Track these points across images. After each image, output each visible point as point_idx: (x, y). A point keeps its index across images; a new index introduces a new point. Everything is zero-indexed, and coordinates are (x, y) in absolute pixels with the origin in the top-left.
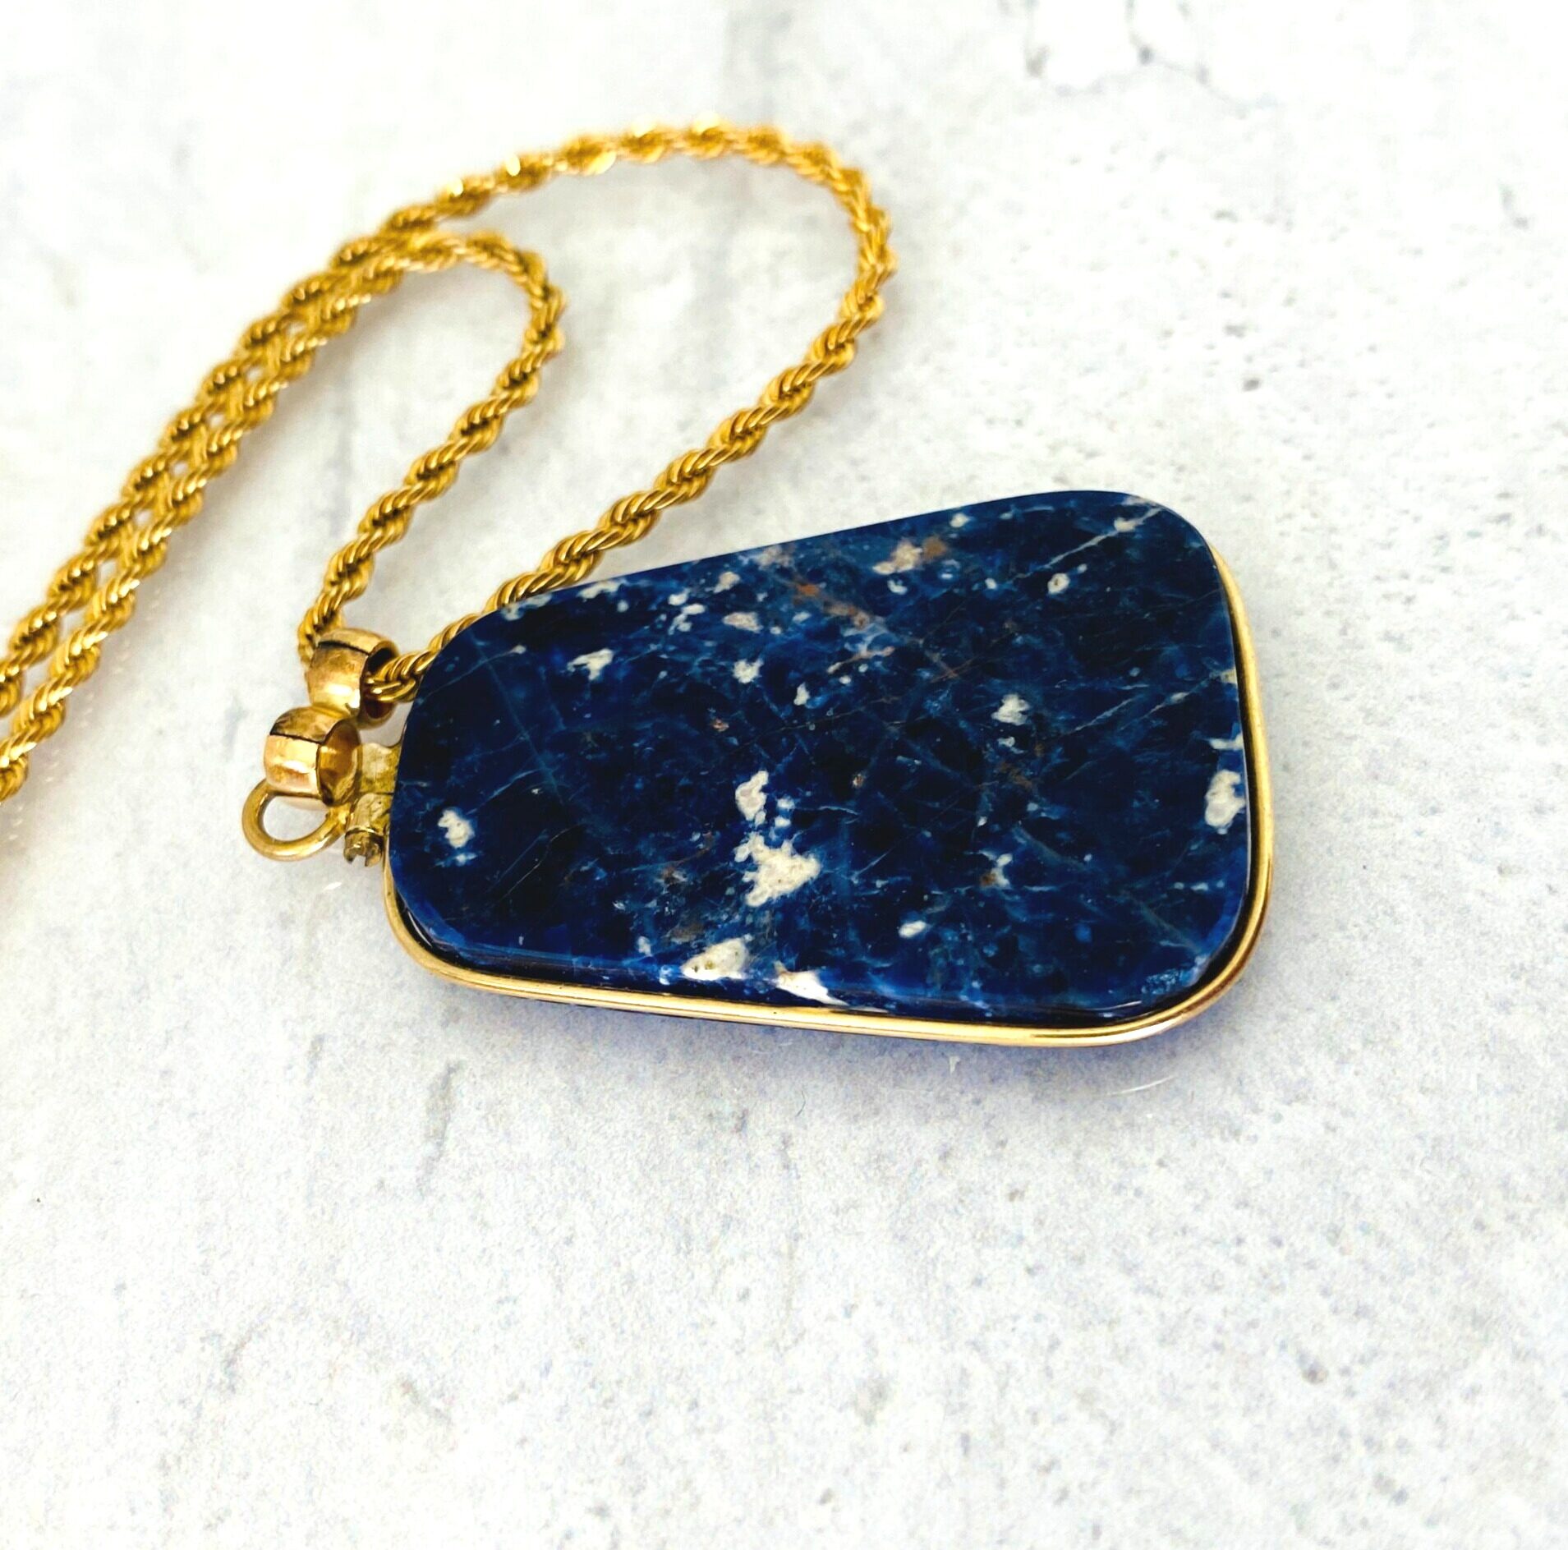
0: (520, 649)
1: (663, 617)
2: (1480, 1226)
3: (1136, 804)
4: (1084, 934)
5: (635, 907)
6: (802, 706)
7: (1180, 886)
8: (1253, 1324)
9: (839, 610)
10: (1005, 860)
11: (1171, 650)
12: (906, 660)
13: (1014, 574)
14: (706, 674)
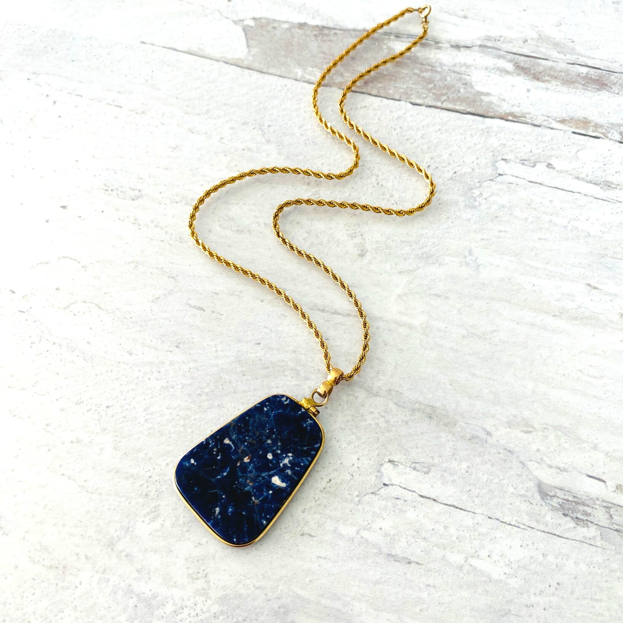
8: (117, 402)
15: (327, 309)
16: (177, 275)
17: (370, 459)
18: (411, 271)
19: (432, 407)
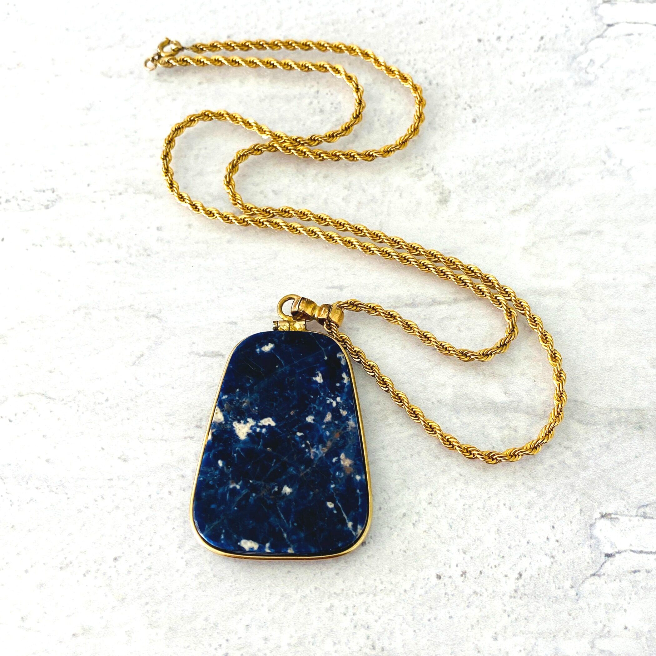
0: (326, 358)
1: (333, 396)
2: (147, 603)
3: (251, 522)
4: (213, 506)
5: (237, 394)
6: (296, 434)
7: (224, 531)
8: (130, 546)
9: (329, 444)
10: (238, 487)
11: (302, 535)
12: (309, 462)
13: (335, 492)
14: (311, 408)
15: (418, 300)
16: (160, 311)
17: (571, 523)
18: (529, 205)
19: (639, 411)
